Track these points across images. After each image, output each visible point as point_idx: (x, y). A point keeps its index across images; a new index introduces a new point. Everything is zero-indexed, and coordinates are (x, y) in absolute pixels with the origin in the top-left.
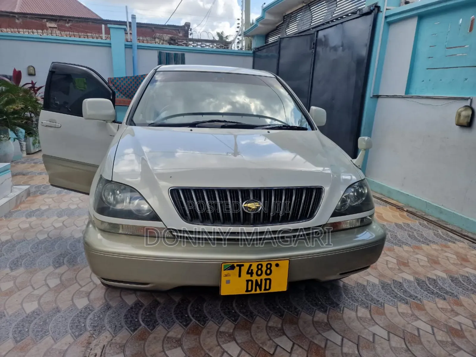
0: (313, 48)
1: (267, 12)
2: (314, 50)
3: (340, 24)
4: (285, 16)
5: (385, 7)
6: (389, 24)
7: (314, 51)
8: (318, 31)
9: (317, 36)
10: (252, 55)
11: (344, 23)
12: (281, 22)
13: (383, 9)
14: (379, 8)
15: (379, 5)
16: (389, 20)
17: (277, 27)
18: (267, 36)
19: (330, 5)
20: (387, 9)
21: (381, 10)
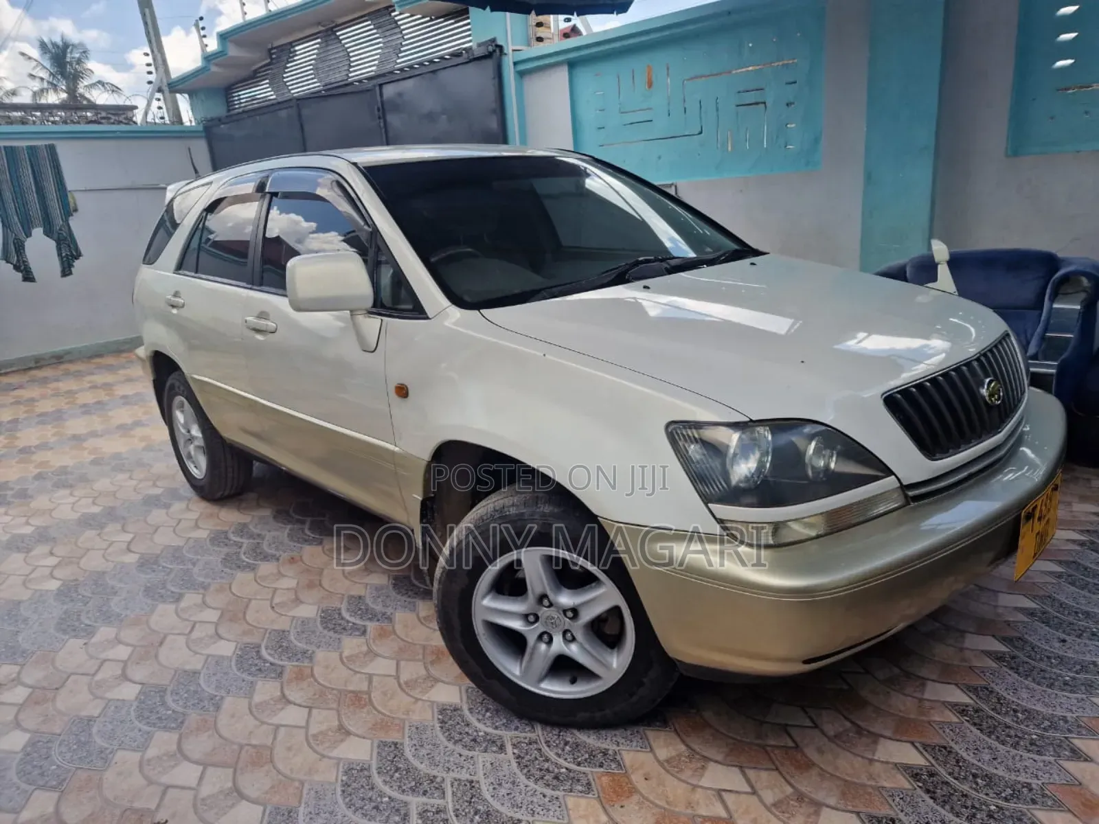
0: (379, 118)
1: (231, 41)
2: (382, 121)
3: (431, 74)
4: (273, 48)
5: (511, 47)
6: (521, 74)
7: (382, 124)
8: (381, 86)
9: (381, 95)
10: (203, 134)
11: (439, 73)
12: (264, 63)
13: (509, 49)
14: (501, 47)
15: (500, 42)
16: (521, 67)
17: (256, 72)
18: (228, 91)
19: (388, 33)
20: (514, 50)
21: (505, 51)
